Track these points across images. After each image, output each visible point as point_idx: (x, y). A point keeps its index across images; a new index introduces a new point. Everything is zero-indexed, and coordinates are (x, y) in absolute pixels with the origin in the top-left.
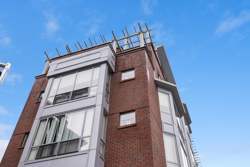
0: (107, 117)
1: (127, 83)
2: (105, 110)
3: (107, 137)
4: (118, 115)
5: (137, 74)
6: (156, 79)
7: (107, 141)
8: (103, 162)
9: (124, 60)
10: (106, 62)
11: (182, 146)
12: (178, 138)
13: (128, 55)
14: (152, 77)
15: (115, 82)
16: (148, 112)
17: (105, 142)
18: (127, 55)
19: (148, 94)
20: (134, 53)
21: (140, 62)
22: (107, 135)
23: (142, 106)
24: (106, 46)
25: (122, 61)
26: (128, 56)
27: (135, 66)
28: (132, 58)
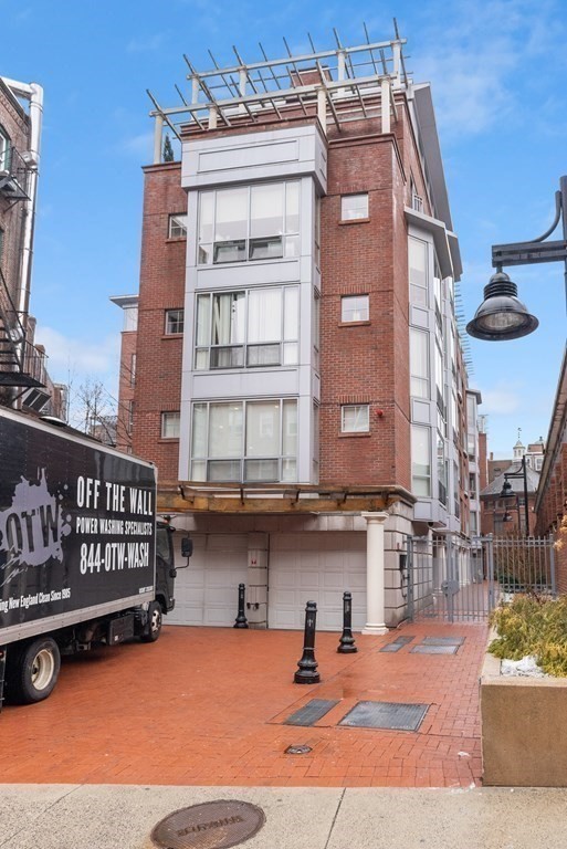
0: (319, 301)
1: (353, 230)
2: (315, 289)
3: (321, 340)
4: (338, 299)
5: (374, 209)
6: (407, 209)
7: (321, 345)
8: (319, 381)
9: (345, 163)
10: (312, 174)
11: (438, 344)
12: (432, 336)
13: (355, 148)
14: (400, 207)
15: (329, 221)
16: (390, 303)
17: (318, 347)
18: (352, 149)
19: (392, 263)
20: (368, 147)
21: (380, 178)
22: (321, 335)
23: (381, 289)
24: (308, 124)
25: (342, 166)
26: (354, 153)
27: (371, 188)
28: (362, 162)
